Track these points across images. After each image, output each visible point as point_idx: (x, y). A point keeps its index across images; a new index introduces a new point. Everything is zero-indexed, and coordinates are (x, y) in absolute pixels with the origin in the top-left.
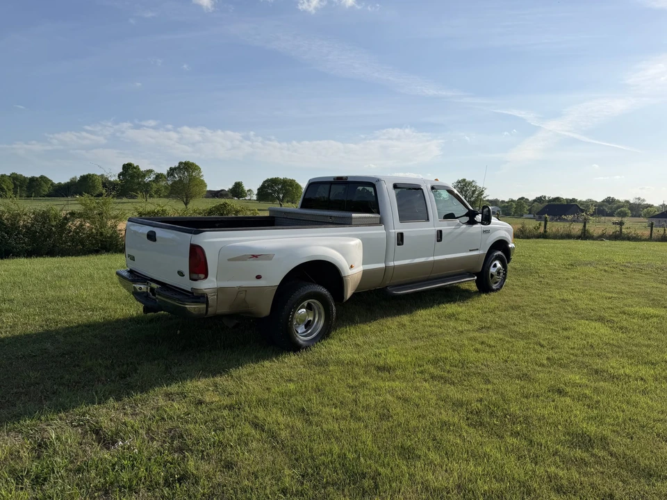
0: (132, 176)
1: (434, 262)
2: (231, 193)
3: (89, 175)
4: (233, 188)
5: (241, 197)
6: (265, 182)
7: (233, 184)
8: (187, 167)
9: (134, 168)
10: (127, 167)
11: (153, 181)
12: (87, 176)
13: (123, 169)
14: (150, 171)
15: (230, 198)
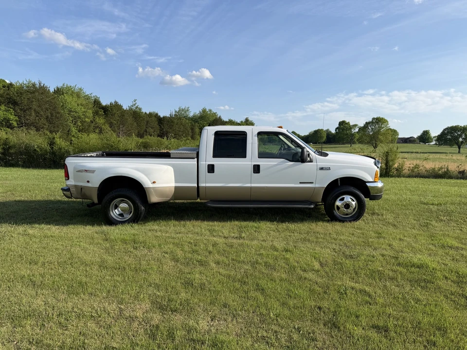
0: (343, 130)
1: (251, 188)
2: (419, 139)
3: (319, 130)
4: (421, 135)
5: (427, 142)
6: (445, 130)
7: (422, 132)
8: (378, 121)
9: (347, 124)
10: (342, 123)
11: (357, 132)
12: (317, 130)
13: (339, 125)
14: (355, 125)
15: (417, 143)
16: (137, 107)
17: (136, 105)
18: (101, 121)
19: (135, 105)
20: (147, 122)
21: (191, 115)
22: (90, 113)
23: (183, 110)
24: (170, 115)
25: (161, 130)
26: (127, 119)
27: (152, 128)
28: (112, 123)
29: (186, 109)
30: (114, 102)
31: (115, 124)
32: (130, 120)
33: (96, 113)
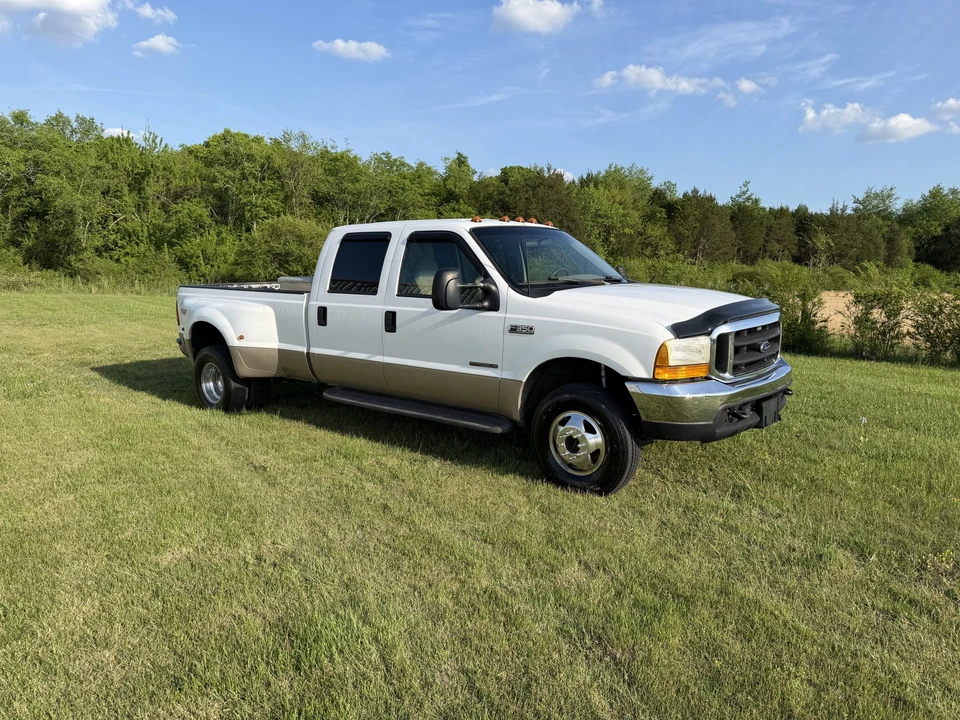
16: (748, 199)
17: (749, 193)
18: (656, 231)
19: (744, 193)
20: (770, 229)
21: (897, 206)
22: (635, 217)
23: (876, 195)
24: (831, 210)
25: (802, 244)
26: (714, 225)
27: (778, 241)
28: (680, 234)
29: (885, 192)
30: (693, 192)
31: (688, 237)
32: (723, 227)
33: (649, 218)
